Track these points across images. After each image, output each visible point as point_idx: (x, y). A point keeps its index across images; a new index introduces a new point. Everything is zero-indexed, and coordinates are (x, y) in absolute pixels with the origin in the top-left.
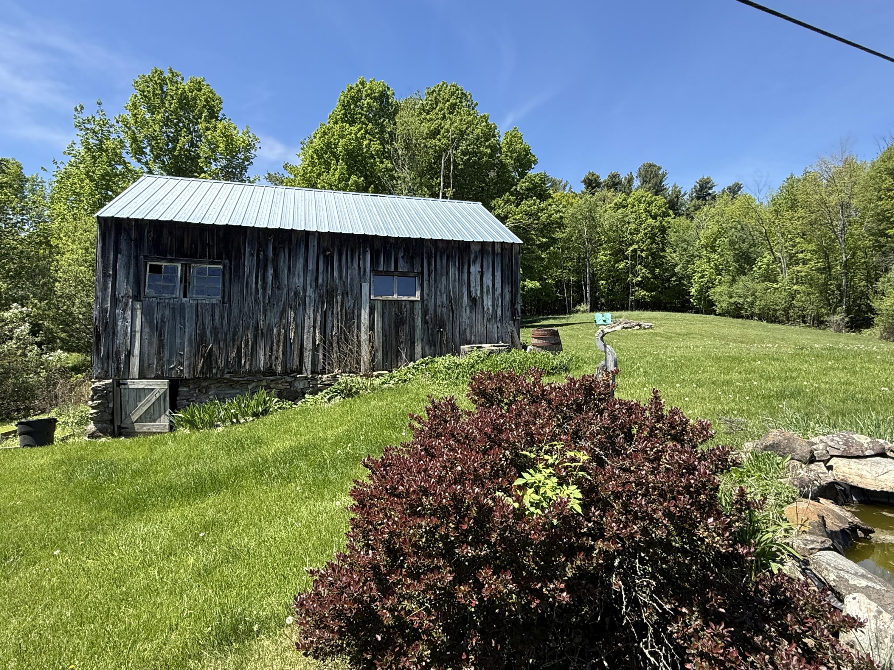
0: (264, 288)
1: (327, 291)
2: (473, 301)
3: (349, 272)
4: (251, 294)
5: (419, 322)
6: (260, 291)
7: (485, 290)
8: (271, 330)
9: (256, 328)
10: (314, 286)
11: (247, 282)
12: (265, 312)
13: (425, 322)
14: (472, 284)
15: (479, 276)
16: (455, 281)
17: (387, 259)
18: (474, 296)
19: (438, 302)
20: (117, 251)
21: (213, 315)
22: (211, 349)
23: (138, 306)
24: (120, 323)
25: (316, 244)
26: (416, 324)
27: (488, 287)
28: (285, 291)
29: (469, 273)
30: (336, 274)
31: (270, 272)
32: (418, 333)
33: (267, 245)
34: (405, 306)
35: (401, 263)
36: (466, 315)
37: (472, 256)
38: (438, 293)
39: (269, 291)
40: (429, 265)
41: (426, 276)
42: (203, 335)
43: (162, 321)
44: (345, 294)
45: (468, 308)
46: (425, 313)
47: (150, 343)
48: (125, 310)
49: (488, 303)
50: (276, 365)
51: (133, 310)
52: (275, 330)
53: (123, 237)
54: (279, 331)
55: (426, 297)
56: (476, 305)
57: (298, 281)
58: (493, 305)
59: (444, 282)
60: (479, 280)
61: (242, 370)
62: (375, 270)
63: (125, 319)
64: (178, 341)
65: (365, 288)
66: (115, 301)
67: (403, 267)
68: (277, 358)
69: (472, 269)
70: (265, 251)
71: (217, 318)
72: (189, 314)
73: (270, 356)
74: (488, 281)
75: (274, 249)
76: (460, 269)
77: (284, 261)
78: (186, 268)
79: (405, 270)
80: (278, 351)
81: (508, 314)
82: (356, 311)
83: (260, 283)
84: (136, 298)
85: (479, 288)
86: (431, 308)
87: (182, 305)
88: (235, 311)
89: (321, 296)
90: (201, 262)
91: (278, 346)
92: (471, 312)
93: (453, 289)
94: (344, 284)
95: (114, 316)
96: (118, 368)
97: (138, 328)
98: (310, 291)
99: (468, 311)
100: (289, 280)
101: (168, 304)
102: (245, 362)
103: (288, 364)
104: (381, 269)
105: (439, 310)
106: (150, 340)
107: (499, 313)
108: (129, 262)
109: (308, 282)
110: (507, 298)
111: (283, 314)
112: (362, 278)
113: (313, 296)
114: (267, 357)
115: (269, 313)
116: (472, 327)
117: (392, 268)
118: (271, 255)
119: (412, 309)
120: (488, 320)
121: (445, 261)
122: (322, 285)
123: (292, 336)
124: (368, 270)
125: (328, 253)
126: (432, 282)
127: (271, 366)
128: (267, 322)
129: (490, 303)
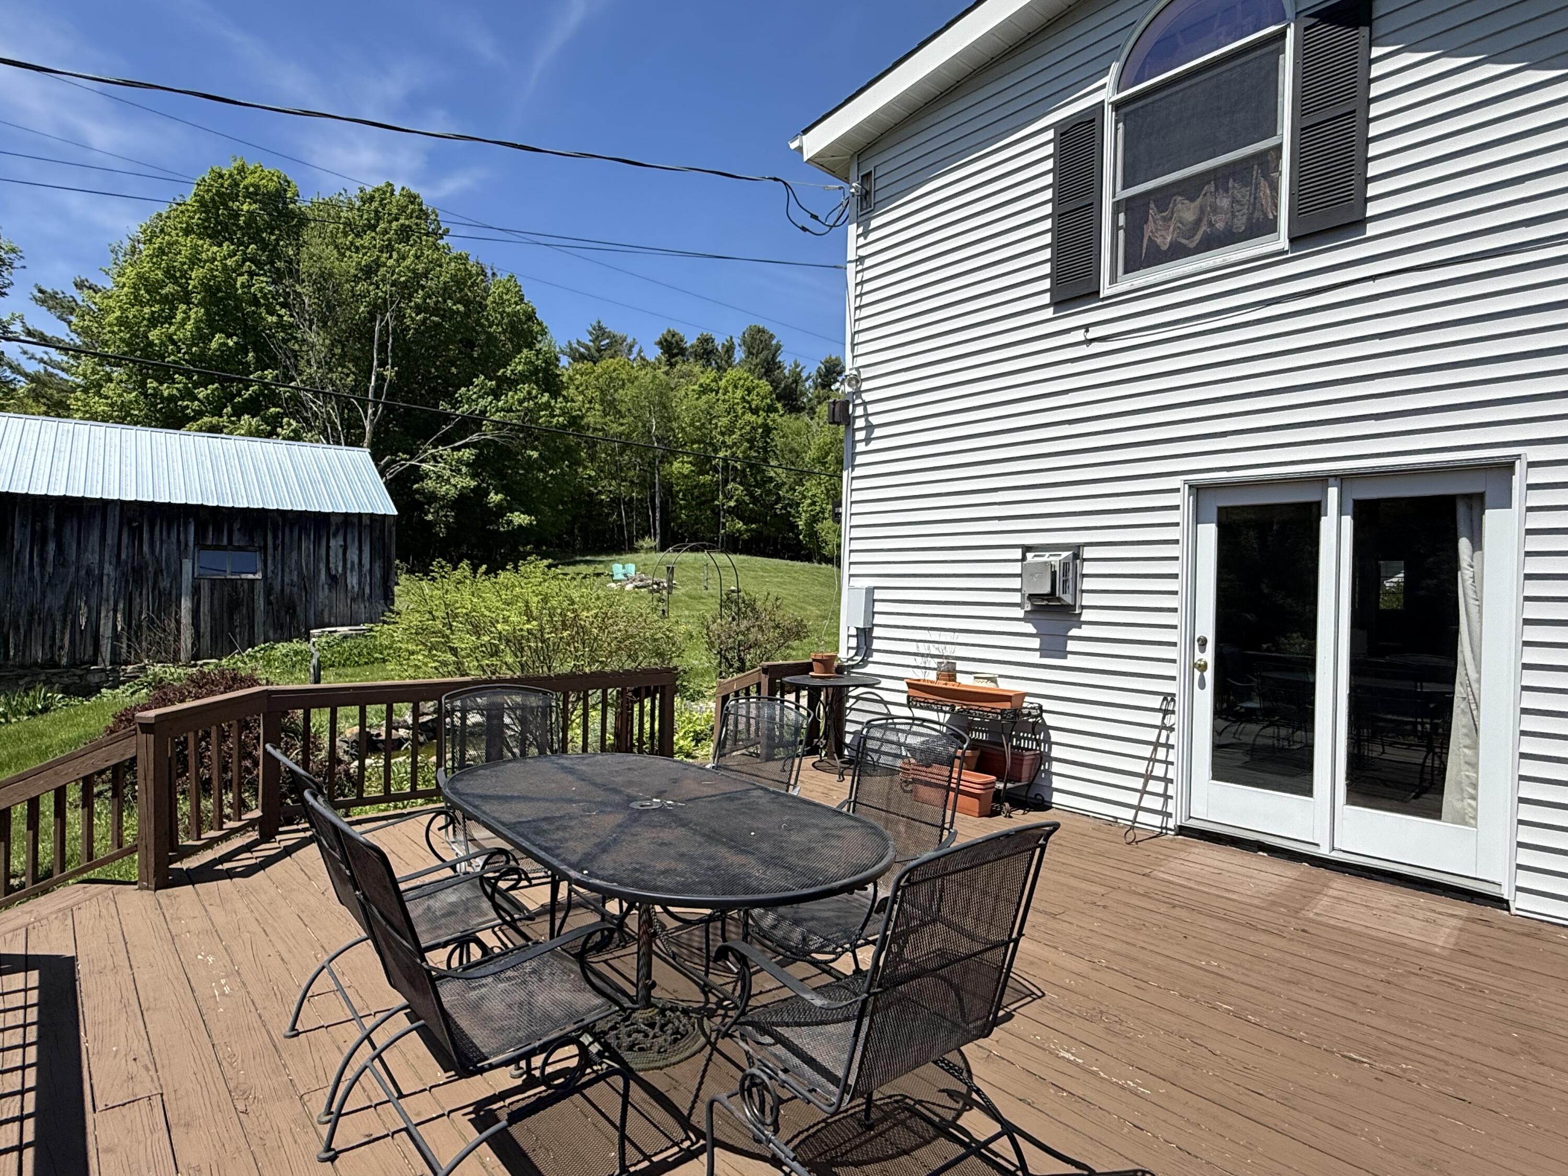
0: (43, 566)
1: (133, 568)
2: (333, 580)
3: (165, 546)
5: (260, 603)
6: (37, 570)
7: (349, 566)
8: (52, 614)
9: (31, 613)
10: (114, 560)
12: (44, 593)
13: (268, 602)
14: (332, 560)
15: (340, 551)
16: (309, 556)
17: (218, 531)
18: (334, 572)
19: (286, 580)
25: (117, 513)
26: (256, 605)
27: (353, 563)
28: (73, 569)
29: (328, 547)
30: (146, 548)
31: (51, 547)
32: (260, 616)
34: (242, 585)
35: (236, 536)
36: (323, 594)
37: (333, 529)
38: (287, 570)
39: (50, 569)
40: (275, 538)
41: (270, 551)
44: (158, 572)
45: (326, 587)
46: (269, 591)
49: (353, 581)
50: (59, 656)
52: (58, 615)
54: (64, 616)
55: (269, 574)
56: (336, 583)
57: (92, 558)
58: (360, 583)
59: (295, 555)
60: (340, 555)
62: (200, 543)
65: (187, 565)
67: (238, 539)
68: (61, 648)
69: (333, 543)
73: (51, 647)
74: (353, 555)
76: (317, 542)
77: (72, 534)
79: (242, 544)
80: (62, 640)
81: (378, 592)
82: (174, 592)
83: (36, 559)
85: (341, 564)
86: (278, 588)
89: (124, 574)
91: (63, 633)
92: (330, 590)
93: (307, 565)
94: (158, 561)
98: (108, 569)
99: (326, 590)
100: (78, 557)
102: (15, 653)
103: (77, 656)
104: (209, 543)
105: (287, 590)
107: (367, 591)
109: (107, 558)
110: (378, 573)
111: (70, 596)
112: (182, 551)
113: (112, 574)
114: (47, 647)
116: (331, 608)
117: (225, 542)
119: (252, 589)
120: (353, 600)
121: (296, 534)
122: (126, 563)
123: (83, 622)
124: (191, 544)
125: (135, 524)
126: (279, 557)
127: (52, 657)
128: (47, 605)
129: (355, 581)
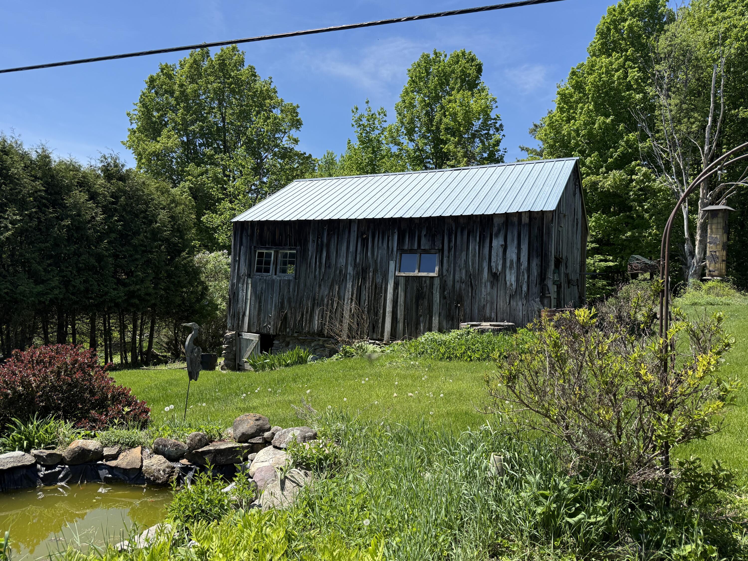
0: (320, 268)
1: (363, 269)
2: (494, 276)
3: (380, 251)
4: (312, 272)
5: (437, 297)
6: (318, 270)
7: (508, 264)
10: (353, 265)
11: (310, 263)
13: (443, 297)
14: (493, 259)
15: (501, 251)
16: (474, 256)
17: (412, 238)
18: (494, 271)
19: (457, 278)
20: (241, 244)
21: (289, 288)
22: (286, 314)
23: (250, 282)
24: (240, 294)
25: (356, 230)
26: (434, 299)
27: (512, 261)
28: (333, 269)
29: (491, 247)
30: (369, 254)
31: (324, 254)
32: (436, 308)
33: (323, 234)
34: (425, 282)
35: (424, 241)
36: (485, 290)
37: (495, 229)
38: (457, 269)
40: (450, 241)
41: (446, 253)
42: (282, 303)
43: (262, 293)
44: (375, 271)
45: (489, 284)
46: (443, 287)
47: (255, 307)
48: (243, 284)
49: (511, 278)
50: (324, 329)
51: (247, 284)
53: (244, 234)
55: (445, 273)
56: (497, 280)
57: (342, 261)
58: (517, 280)
59: (464, 257)
60: (501, 254)
61: (304, 331)
62: (400, 249)
63: (243, 290)
64: (269, 307)
65: (392, 265)
66: (239, 278)
67: (425, 244)
69: (495, 243)
70: (322, 238)
71: (291, 290)
72: (276, 288)
73: (321, 321)
74: (512, 254)
75: (328, 235)
76: (481, 244)
77: (334, 245)
78: (276, 253)
79: (427, 247)
80: (326, 318)
81: (535, 290)
82: (384, 286)
83: (318, 262)
84: (249, 276)
85: (500, 263)
86: (450, 284)
87: (273, 281)
88: (302, 285)
89: (358, 274)
90: (284, 249)
91: (326, 314)
92: (492, 288)
93: (473, 264)
94: (376, 262)
95: (238, 288)
96: (238, 324)
97: (249, 297)
98: (350, 269)
99: (489, 287)
100: (336, 261)
101: (266, 280)
104: (406, 248)
105: (457, 286)
106: (255, 305)
107: (525, 288)
108: (246, 251)
109: (349, 262)
110: (535, 271)
112: (389, 256)
113: (352, 273)
115: (322, 287)
116: (492, 304)
117: (416, 247)
118: (325, 241)
119: (432, 285)
120: (512, 296)
121: (465, 237)
122: (359, 264)
124: (395, 249)
125: (365, 236)
126: (452, 258)
127: (321, 329)
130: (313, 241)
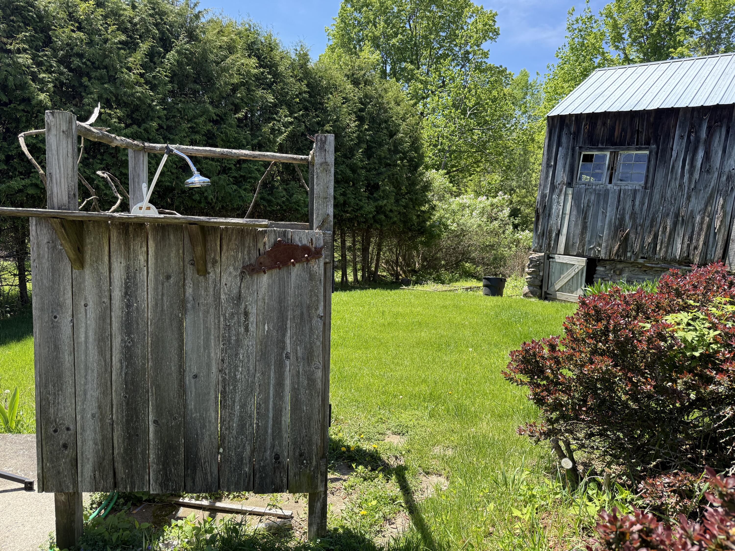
0: (691, 173)
4: (676, 179)
6: (687, 176)
8: (693, 217)
9: (677, 215)
11: (673, 167)
12: (689, 198)
20: (559, 144)
21: (633, 201)
22: (628, 234)
23: (570, 191)
24: (554, 207)
28: (716, 175)
31: (701, 154)
33: (700, 125)
39: (696, 175)
42: (622, 220)
43: (588, 206)
47: (576, 225)
48: (559, 195)
50: (693, 255)
51: (566, 194)
52: (698, 218)
53: (565, 131)
54: (703, 219)
61: (657, 256)
63: (558, 202)
64: (599, 224)
66: (553, 188)
68: (696, 248)
70: (697, 133)
71: (637, 203)
72: (612, 200)
73: (689, 246)
75: (709, 128)
77: (719, 141)
78: (614, 155)
80: (698, 241)
83: (687, 167)
84: (569, 184)
87: (607, 192)
88: (657, 197)
90: (628, 149)
91: (699, 235)
95: (551, 199)
96: (549, 244)
97: (568, 211)
100: (722, 163)
101: (595, 190)
102: (661, 249)
103: (709, 256)
106: (576, 221)
108: (567, 154)
111: (710, 200)
114: (685, 246)
115: (693, 199)
118: (703, 135)
123: (717, 224)
127: (688, 256)
128: (690, 209)
130: (682, 137)
